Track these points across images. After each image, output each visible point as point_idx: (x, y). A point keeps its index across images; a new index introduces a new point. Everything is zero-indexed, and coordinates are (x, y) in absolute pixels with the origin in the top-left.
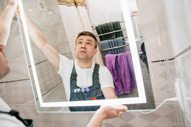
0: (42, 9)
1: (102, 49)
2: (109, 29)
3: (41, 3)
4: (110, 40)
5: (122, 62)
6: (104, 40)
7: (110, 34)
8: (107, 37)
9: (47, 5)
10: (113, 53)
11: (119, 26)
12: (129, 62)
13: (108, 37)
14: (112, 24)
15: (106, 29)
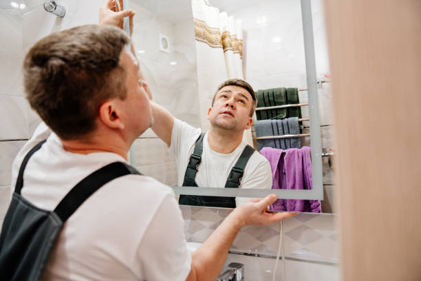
0: (163, 49)
1: (258, 135)
2: (276, 100)
3: (164, 39)
4: (274, 121)
5: (293, 166)
6: (265, 119)
7: (276, 109)
8: (270, 115)
9: (175, 44)
10: (278, 145)
11: (296, 96)
12: (305, 168)
13: (272, 113)
14: (283, 91)
15: (271, 98)
